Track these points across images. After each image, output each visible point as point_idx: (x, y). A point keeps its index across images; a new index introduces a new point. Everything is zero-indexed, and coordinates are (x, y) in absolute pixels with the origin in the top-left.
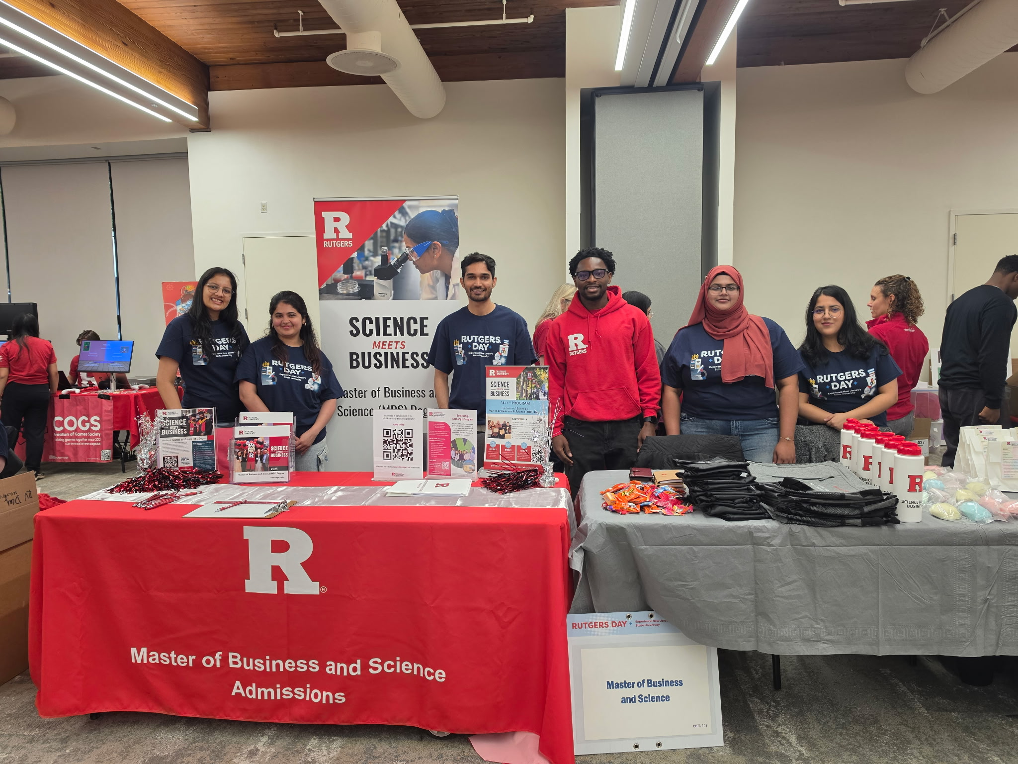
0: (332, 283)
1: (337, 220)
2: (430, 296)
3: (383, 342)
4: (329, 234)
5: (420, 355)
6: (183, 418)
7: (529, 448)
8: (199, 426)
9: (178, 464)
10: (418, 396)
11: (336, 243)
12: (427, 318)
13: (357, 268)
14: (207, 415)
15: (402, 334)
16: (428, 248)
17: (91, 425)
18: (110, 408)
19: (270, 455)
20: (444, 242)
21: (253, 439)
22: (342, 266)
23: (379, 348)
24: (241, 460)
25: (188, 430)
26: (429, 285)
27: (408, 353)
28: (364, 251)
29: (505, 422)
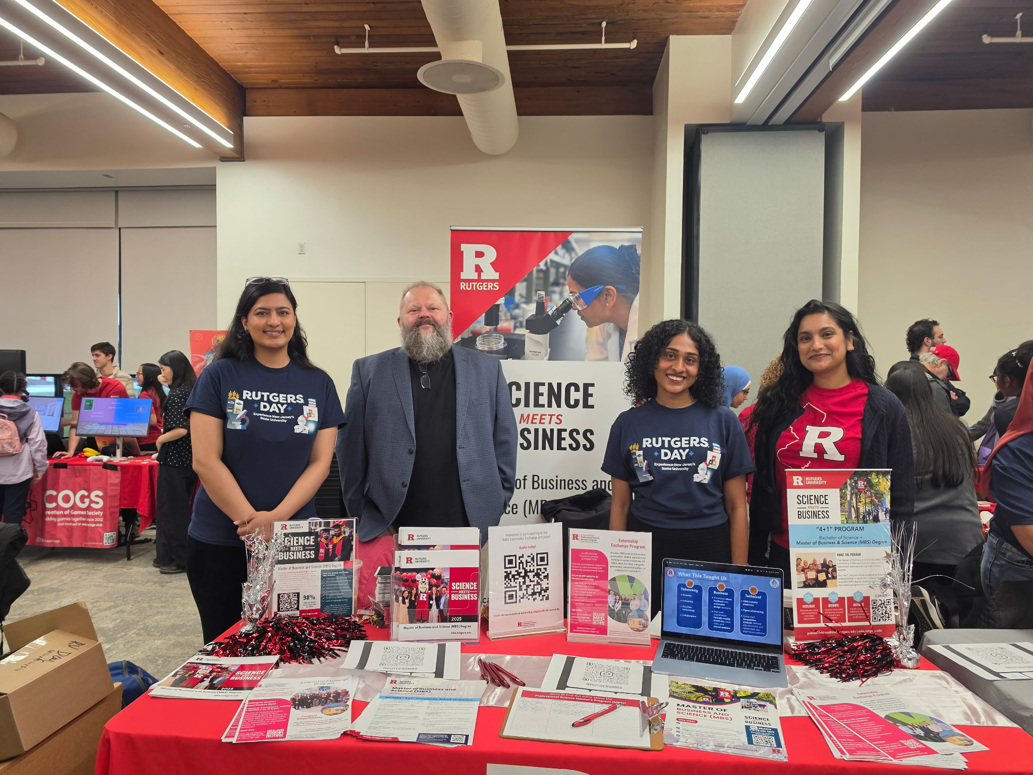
0: (469, 337)
1: (479, 255)
2: (599, 356)
3: (534, 415)
4: (468, 273)
5: (581, 433)
6: (310, 534)
7: (866, 600)
8: (333, 547)
9: (298, 606)
10: (578, 488)
11: (476, 285)
12: (593, 385)
13: (503, 318)
14: (346, 530)
15: (559, 406)
16: (599, 294)
17: (92, 502)
18: (118, 481)
19: (450, 596)
20: (620, 287)
21: (426, 570)
22: (484, 314)
23: (527, 423)
24: (407, 604)
25: (317, 553)
26: (597, 342)
27: (565, 430)
28: (514, 295)
29: (825, 560)
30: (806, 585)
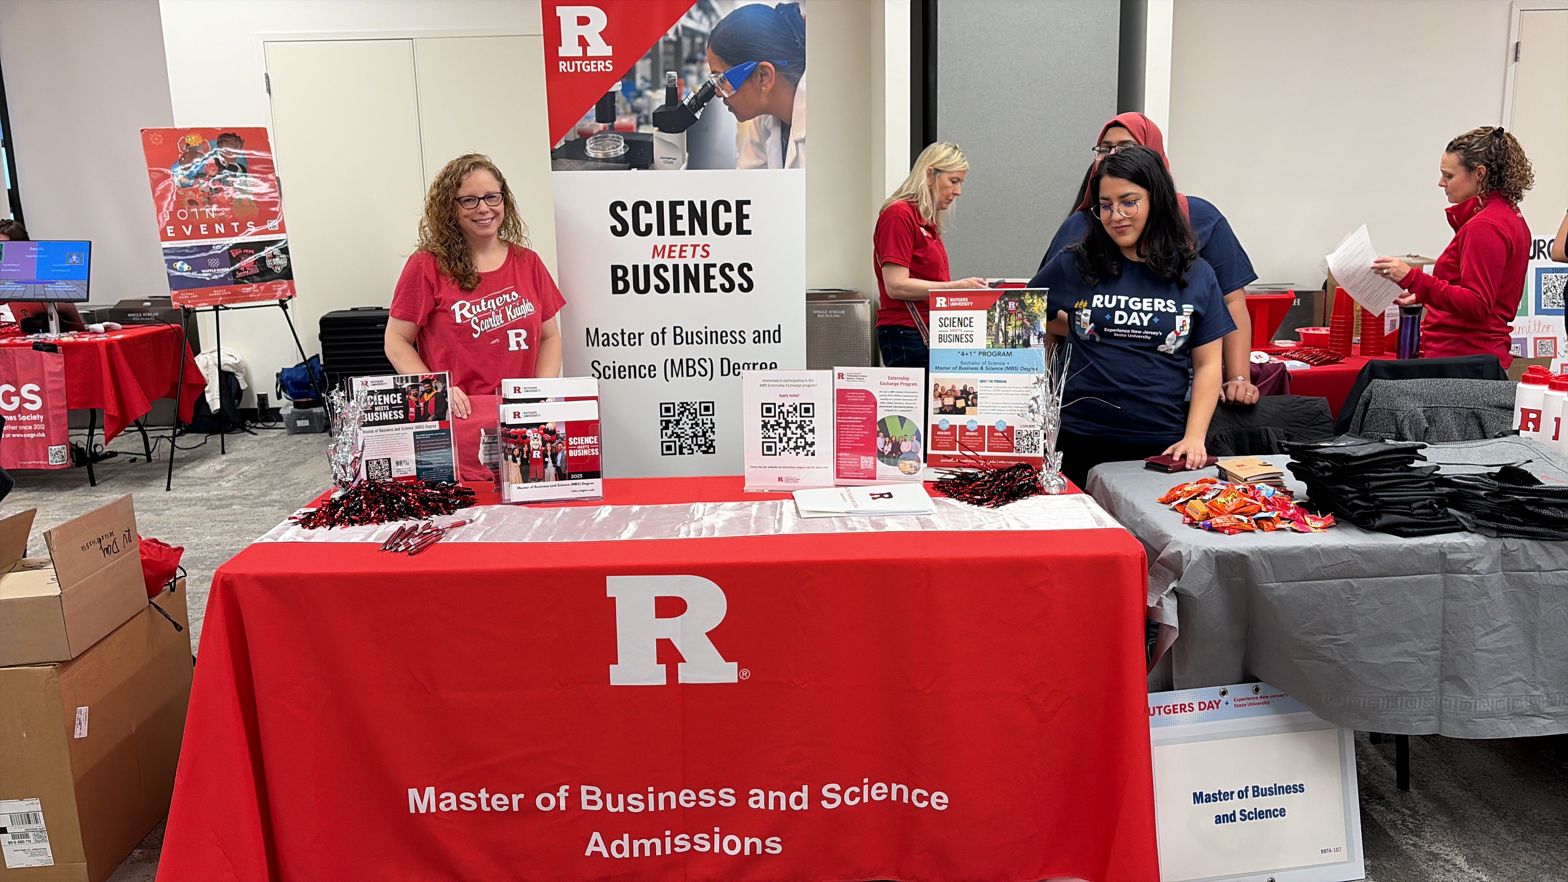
0: (576, 140)
1: (583, 21)
2: (755, 162)
3: (671, 246)
4: (569, 48)
5: (736, 268)
6: (396, 390)
7: (1010, 429)
8: (424, 405)
9: (391, 473)
10: (734, 341)
11: (581, 65)
12: (748, 202)
13: (621, 111)
14: (437, 385)
15: (704, 232)
16: (751, 73)
17: (23, 401)
18: (60, 367)
19: (568, 453)
20: (779, 62)
21: (537, 425)
22: (594, 107)
23: (663, 257)
24: (519, 463)
25: (406, 413)
26: (752, 142)
27: (714, 266)
28: (634, 79)
29: (965, 386)
30: (942, 411)
